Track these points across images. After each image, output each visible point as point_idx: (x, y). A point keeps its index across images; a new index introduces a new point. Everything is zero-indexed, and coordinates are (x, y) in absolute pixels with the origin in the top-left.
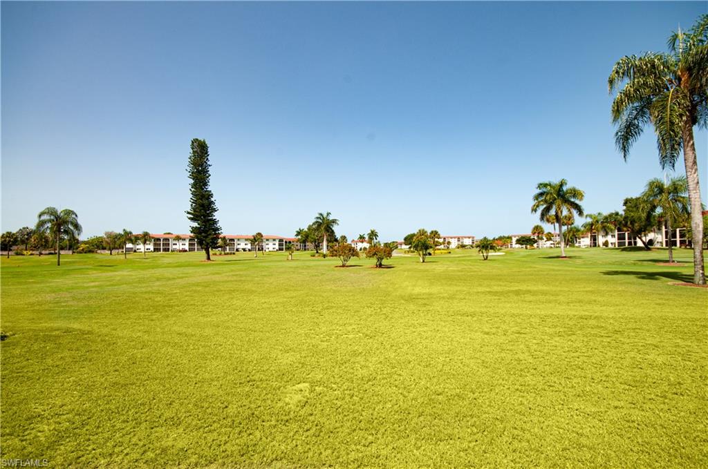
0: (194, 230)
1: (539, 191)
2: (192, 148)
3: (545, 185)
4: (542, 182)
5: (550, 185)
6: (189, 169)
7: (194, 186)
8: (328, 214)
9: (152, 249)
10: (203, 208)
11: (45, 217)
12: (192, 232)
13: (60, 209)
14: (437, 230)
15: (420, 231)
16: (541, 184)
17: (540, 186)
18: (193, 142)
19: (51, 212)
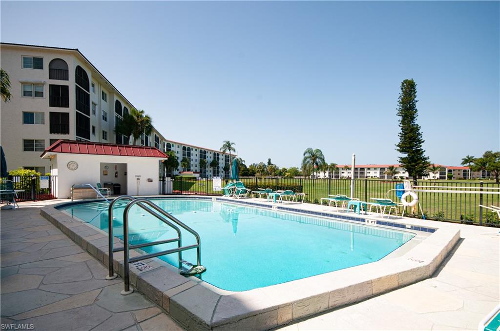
0: (403, 160)
2: (402, 89)
6: (398, 107)
7: (403, 122)
10: (409, 140)
11: (307, 155)
12: (400, 162)
13: (314, 149)
18: (403, 84)
19: (309, 151)
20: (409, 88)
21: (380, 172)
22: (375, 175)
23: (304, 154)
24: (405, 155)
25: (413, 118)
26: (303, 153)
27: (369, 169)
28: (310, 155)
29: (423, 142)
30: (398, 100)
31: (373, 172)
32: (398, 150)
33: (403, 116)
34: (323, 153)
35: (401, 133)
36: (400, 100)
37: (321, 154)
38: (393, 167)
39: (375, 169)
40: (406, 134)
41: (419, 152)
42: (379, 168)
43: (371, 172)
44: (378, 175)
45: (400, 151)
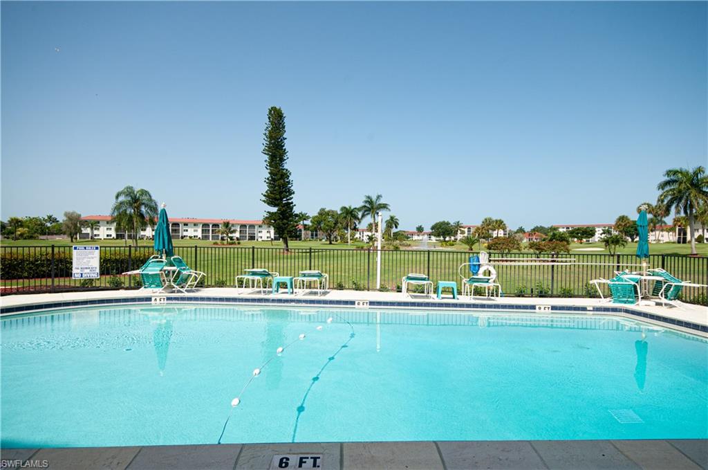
1: (666, 178)
3: (675, 172)
4: (671, 169)
5: (681, 173)
7: (270, 164)
8: (379, 197)
9: (114, 235)
10: (279, 189)
14: (503, 219)
15: (486, 219)
16: (670, 171)
17: (669, 173)
18: (271, 111)
19: (129, 192)
20: (277, 118)
21: (203, 230)
22: (196, 234)
23: (117, 197)
24: (274, 210)
25: (282, 160)
26: (115, 194)
27: (186, 224)
28: (129, 199)
29: (294, 193)
30: (264, 132)
31: (193, 229)
32: (264, 201)
33: (271, 156)
34: (153, 198)
35: (268, 179)
36: (267, 132)
37: (150, 199)
38: (228, 223)
39: (195, 225)
40: (273, 180)
41: (289, 206)
42: (201, 223)
43: (189, 230)
44: (199, 234)
45: (268, 204)
